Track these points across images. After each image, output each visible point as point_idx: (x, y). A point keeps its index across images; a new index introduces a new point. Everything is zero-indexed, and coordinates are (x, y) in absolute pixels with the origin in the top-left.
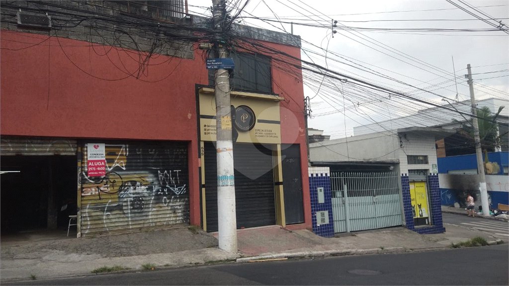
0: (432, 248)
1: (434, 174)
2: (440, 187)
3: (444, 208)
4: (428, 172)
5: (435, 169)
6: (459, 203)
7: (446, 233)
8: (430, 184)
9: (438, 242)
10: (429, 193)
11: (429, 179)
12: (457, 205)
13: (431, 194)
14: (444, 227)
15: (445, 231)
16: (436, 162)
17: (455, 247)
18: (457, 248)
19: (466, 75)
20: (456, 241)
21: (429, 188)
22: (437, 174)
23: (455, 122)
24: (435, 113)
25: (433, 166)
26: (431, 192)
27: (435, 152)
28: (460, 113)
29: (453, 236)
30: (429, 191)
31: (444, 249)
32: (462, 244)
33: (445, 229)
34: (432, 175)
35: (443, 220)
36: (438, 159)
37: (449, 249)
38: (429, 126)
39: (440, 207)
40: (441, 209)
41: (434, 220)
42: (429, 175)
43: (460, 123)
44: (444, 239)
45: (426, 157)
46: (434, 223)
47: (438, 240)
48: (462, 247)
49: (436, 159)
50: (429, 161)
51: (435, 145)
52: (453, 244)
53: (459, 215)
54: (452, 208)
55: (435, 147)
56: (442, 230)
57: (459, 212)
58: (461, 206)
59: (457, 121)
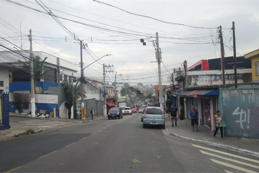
0: (2, 139)
1: (6, 93)
2: (10, 101)
3: (10, 114)
4: (3, 91)
5: (8, 90)
6: (18, 110)
7: (11, 129)
8: (3, 99)
9: (6, 135)
10: (3, 105)
11: (3, 96)
12: (17, 111)
13: (3, 106)
14: (10, 125)
15: (10, 128)
16: (8, 85)
17: (16, 136)
18: (18, 137)
19: (28, 35)
20: (17, 133)
21: (2, 102)
22: (8, 93)
23: (20, 62)
24: (9, 54)
25: (6, 88)
26: (3, 104)
27: (8, 79)
28: (23, 56)
29: (15, 130)
30: (2, 103)
31: (10, 138)
32: (21, 134)
33: (10, 126)
34: (5, 93)
35: (10, 121)
36: (10, 83)
37: (13, 138)
38: (5, 62)
39: (9, 113)
40: (9, 114)
41: (4, 121)
42: (3, 93)
43: (23, 63)
44: (10, 133)
45: (2, 82)
46: (4, 123)
47: (6, 134)
48: (20, 136)
49: (8, 84)
50: (4, 85)
51: (8, 75)
52: (15, 135)
53: (17, 117)
54: (14, 113)
55: (8, 76)
56: (8, 127)
57: (18, 115)
58: (19, 112)
59: (21, 61)
